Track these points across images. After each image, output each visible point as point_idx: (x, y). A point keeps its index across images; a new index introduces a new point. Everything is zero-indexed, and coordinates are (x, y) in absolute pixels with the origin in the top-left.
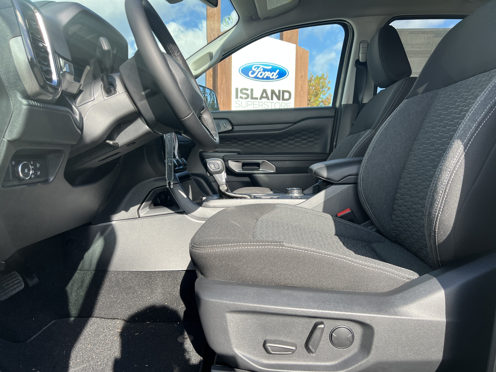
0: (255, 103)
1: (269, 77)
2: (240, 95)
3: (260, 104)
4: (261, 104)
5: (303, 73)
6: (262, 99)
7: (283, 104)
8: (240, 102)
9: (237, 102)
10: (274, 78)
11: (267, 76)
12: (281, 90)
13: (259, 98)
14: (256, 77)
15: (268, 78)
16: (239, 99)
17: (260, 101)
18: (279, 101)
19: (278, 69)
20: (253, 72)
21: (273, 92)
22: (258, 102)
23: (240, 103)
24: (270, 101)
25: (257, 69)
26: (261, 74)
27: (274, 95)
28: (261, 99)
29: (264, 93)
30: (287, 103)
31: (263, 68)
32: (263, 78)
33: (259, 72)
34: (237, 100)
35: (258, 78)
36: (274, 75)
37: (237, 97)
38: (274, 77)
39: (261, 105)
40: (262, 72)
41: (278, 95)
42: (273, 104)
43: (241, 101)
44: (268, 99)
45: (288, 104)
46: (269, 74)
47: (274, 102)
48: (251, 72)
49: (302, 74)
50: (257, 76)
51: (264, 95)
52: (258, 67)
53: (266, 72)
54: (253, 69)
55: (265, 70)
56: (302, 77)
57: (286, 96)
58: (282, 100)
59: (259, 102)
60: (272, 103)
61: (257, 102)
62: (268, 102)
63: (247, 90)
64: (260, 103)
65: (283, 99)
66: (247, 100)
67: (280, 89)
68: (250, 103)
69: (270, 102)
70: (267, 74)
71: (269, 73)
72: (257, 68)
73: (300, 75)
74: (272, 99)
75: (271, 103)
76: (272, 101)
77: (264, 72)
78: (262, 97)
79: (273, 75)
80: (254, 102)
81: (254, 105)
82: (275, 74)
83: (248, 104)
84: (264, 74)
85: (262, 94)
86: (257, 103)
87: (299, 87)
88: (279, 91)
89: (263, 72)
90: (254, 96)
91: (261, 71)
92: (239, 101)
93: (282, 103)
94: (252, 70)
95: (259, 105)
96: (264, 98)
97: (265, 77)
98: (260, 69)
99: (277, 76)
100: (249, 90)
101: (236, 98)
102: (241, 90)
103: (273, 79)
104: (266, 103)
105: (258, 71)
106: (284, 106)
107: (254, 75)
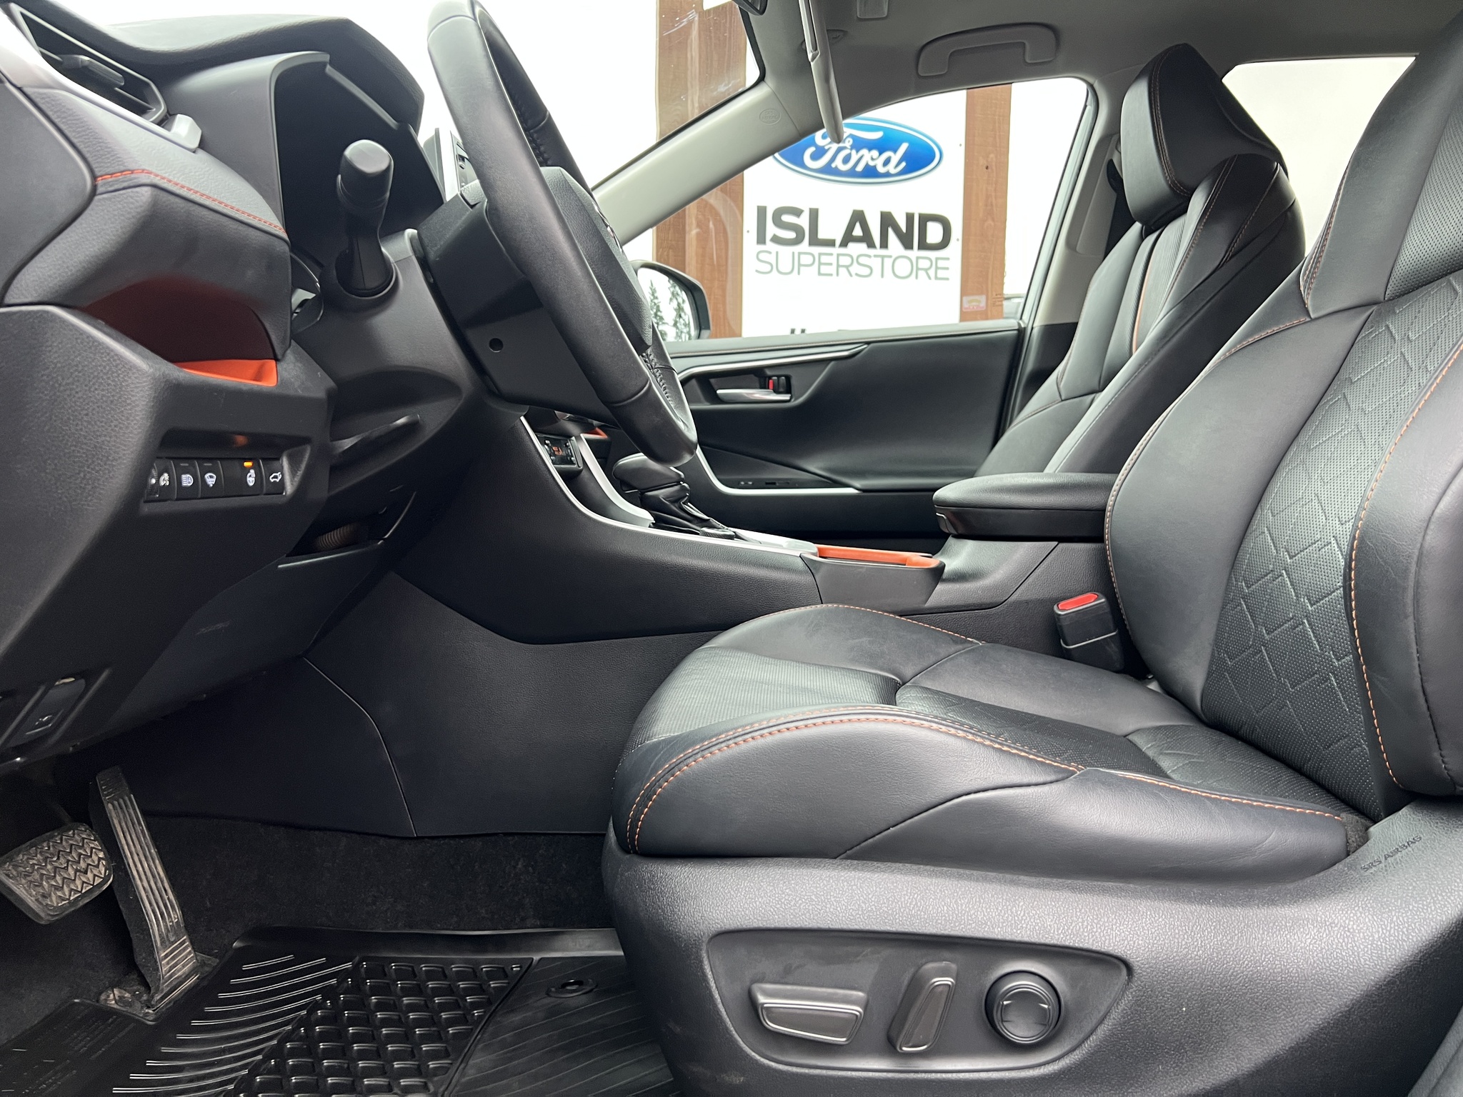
1: (875, 167)
2: (771, 230)
4: (845, 261)
5: (992, 155)
6: (851, 245)
7: (924, 264)
8: (774, 255)
9: (762, 256)
10: (893, 171)
11: (867, 165)
12: (917, 210)
13: (838, 243)
14: (828, 170)
15: (870, 172)
16: (770, 246)
17: (843, 250)
18: (908, 253)
19: (906, 141)
20: (819, 152)
21: (887, 220)
22: (835, 256)
23: (772, 259)
24: (879, 251)
26: (846, 160)
27: (891, 235)
28: (844, 244)
29: (858, 225)
30: (937, 259)
31: (851, 136)
32: (852, 173)
34: (762, 247)
35: (836, 172)
36: (892, 160)
37: (761, 239)
38: (891, 168)
39: (847, 267)
40: (851, 149)
41: (904, 230)
43: (777, 253)
44: (871, 245)
45: (941, 264)
46: (872, 159)
47: (890, 257)
48: (812, 149)
49: (988, 157)
50: (833, 165)
51: (858, 231)
53: (864, 152)
55: (859, 144)
56: (989, 170)
57: (934, 233)
58: (920, 248)
59: (838, 255)
60: (883, 257)
61: (831, 254)
62: (870, 256)
63: (797, 212)
64: (841, 258)
65: (924, 245)
66: (797, 249)
67: (910, 211)
68: (806, 259)
69: (875, 256)
70: (869, 157)
71: (875, 153)
73: (982, 162)
74: (884, 244)
75: (880, 259)
76: (883, 252)
78: (848, 239)
79: (887, 162)
80: (823, 257)
81: (822, 267)
82: (895, 158)
83: (802, 262)
85: (850, 228)
86: (833, 260)
87: (980, 204)
88: (910, 218)
90: (822, 235)
91: (844, 148)
92: (770, 253)
93: (918, 258)
94: (817, 147)
95: (838, 266)
96: (857, 240)
97: (860, 168)
99: (904, 164)
100: (802, 215)
101: (758, 243)
102: (779, 212)
103: (887, 175)
105: (834, 147)
106: (926, 270)
107: (822, 162)
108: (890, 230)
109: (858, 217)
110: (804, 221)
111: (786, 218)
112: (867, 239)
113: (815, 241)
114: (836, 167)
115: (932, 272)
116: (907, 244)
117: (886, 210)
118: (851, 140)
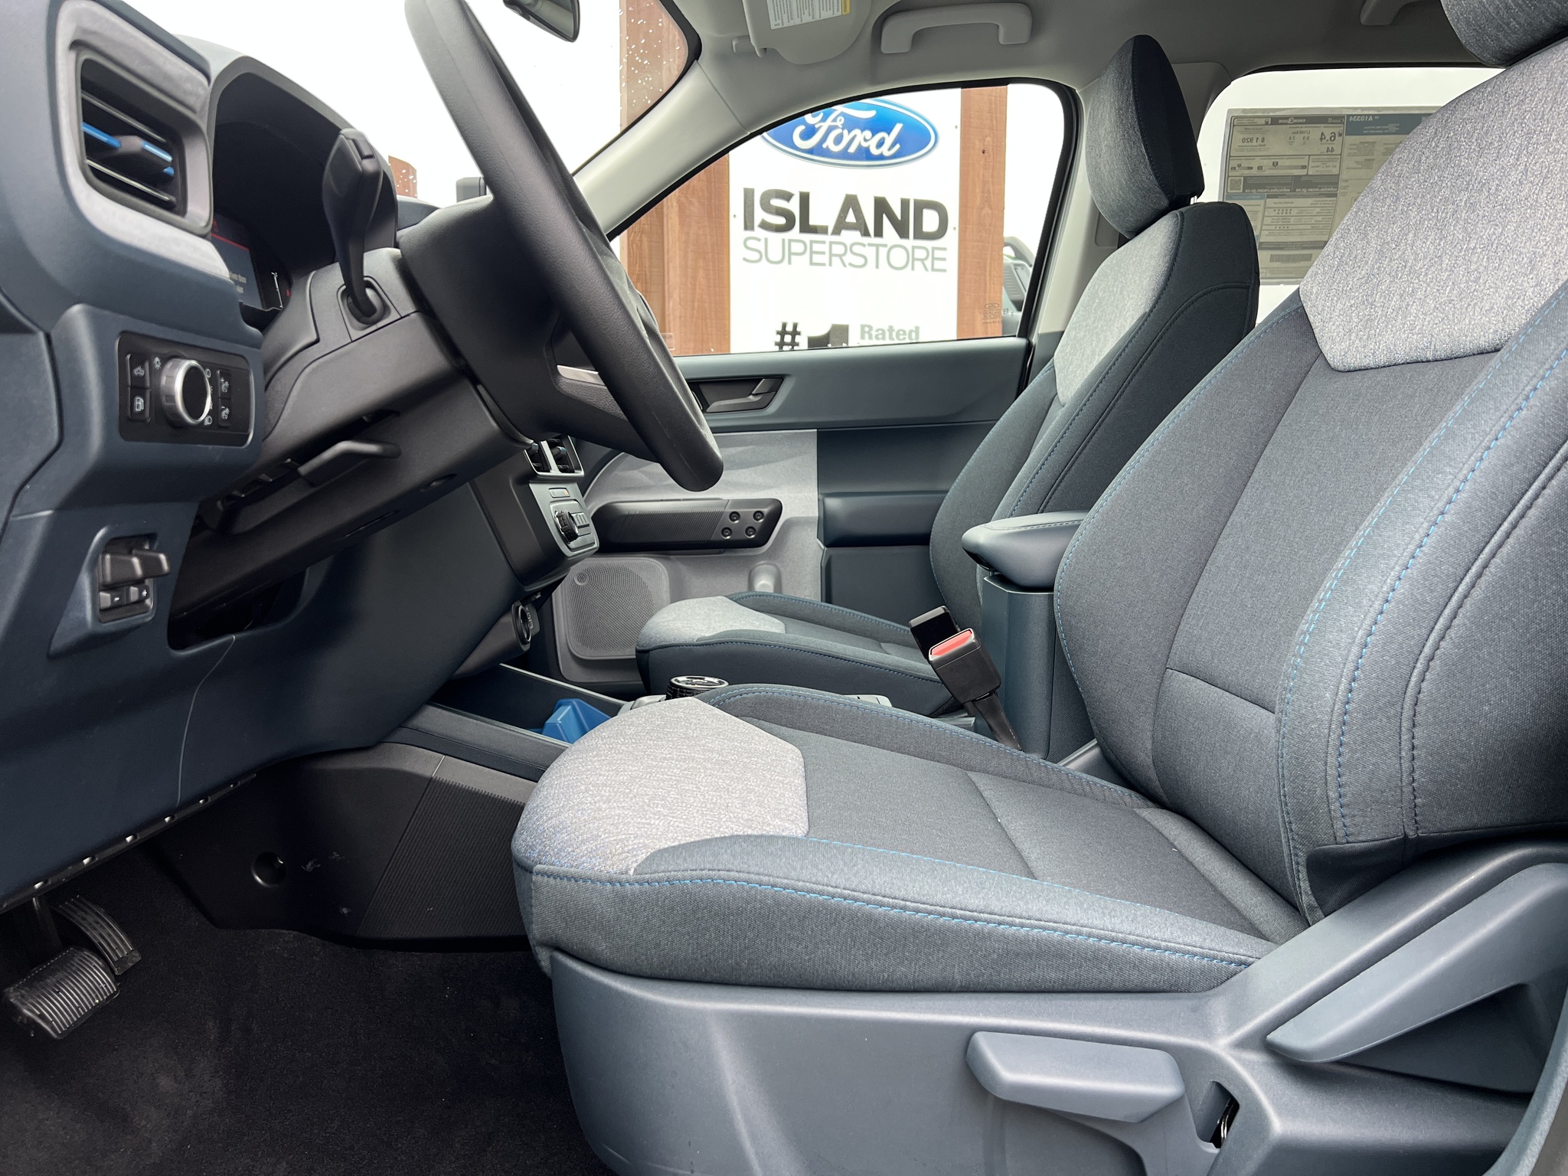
0: (816, 248)
1: (867, 150)
2: (760, 215)
3: (834, 252)
4: (838, 249)
5: (988, 139)
6: (844, 232)
8: (763, 241)
9: (751, 244)
10: (887, 153)
11: (860, 147)
12: (913, 196)
13: (830, 230)
14: (818, 151)
15: (864, 154)
16: (759, 232)
17: (835, 238)
18: (904, 242)
19: (900, 122)
20: (809, 132)
21: (881, 206)
22: (828, 244)
23: (761, 246)
25: (824, 120)
26: (838, 140)
27: (886, 220)
28: (837, 231)
29: (851, 210)
30: (934, 249)
31: (843, 114)
32: (844, 155)
33: (830, 129)
34: (749, 233)
35: (827, 153)
36: (886, 141)
37: (748, 225)
38: (885, 150)
40: (843, 129)
41: (899, 218)
42: (883, 251)
43: (766, 239)
44: (866, 233)
45: (938, 254)
46: (866, 140)
47: (885, 246)
48: (802, 130)
49: (984, 140)
50: (824, 146)
51: (851, 218)
53: (857, 132)
56: (986, 154)
57: (930, 221)
58: (915, 237)
60: (877, 246)
61: (824, 242)
62: (864, 245)
63: (787, 196)
64: (834, 246)
65: (920, 234)
66: (787, 235)
68: (797, 248)
69: (870, 245)
70: (862, 138)
71: (868, 134)
73: (978, 146)
74: (879, 233)
75: (874, 248)
76: (878, 240)
77: (849, 132)
78: (841, 226)
79: (880, 144)
80: (814, 245)
81: (814, 256)
82: (889, 139)
83: (793, 251)
84: (847, 136)
85: (844, 212)
86: (825, 248)
87: (977, 191)
88: (905, 204)
89: (846, 132)
90: (813, 221)
91: (836, 127)
92: (759, 240)
93: (914, 248)
94: (807, 125)
96: (851, 227)
97: (852, 150)
98: (835, 120)
99: (898, 146)
101: (746, 228)
102: (767, 197)
103: (881, 157)
104: (856, 249)
105: (825, 126)
106: (922, 260)
107: (812, 142)
109: (851, 202)
110: (794, 206)
111: (775, 202)
112: (860, 226)
113: (806, 228)
114: (827, 147)
115: (928, 263)
116: (902, 232)
117: (880, 195)
118: (843, 120)
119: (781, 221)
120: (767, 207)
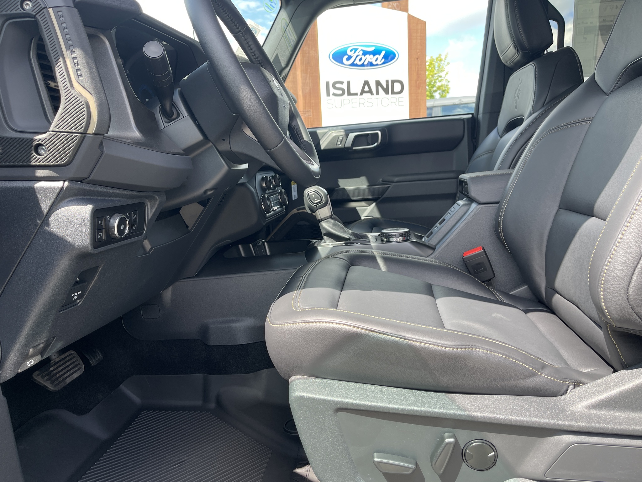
0: (354, 101)
1: (372, 62)
2: (332, 90)
4: (362, 101)
5: (419, 54)
6: (364, 94)
7: (394, 100)
9: (329, 101)
10: (379, 63)
11: (369, 62)
12: (390, 79)
13: (359, 94)
14: (353, 64)
15: (371, 64)
16: (332, 97)
17: (361, 97)
18: (387, 96)
19: (384, 50)
20: (349, 58)
21: (378, 83)
23: (333, 102)
24: (375, 96)
25: (355, 52)
26: (360, 60)
27: (380, 89)
28: (361, 94)
29: (366, 87)
30: (399, 98)
31: (362, 50)
32: (363, 65)
33: (357, 56)
34: (328, 98)
35: (357, 65)
36: (378, 59)
37: (328, 95)
38: (379, 62)
39: (363, 103)
40: (362, 55)
41: (385, 86)
42: (379, 100)
43: (335, 100)
44: (372, 94)
45: (400, 100)
46: (371, 59)
47: (380, 98)
48: (346, 57)
50: (355, 63)
51: (366, 89)
52: (356, 50)
53: (367, 56)
54: (349, 53)
55: (365, 53)
56: (418, 60)
57: (397, 87)
59: (359, 99)
60: (377, 98)
61: (356, 99)
62: (371, 99)
63: (342, 83)
65: (393, 93)
66: (343, 97)
67: (387, 79)
68: (347, 101)
69: (374, 98)
70: (370, 58)
71: (372, 56)
72: (353, 51)
73: (415, 57)
74: (377, 93)
76: (377, 96)
77: (365, 56)
78: (363, 92)
79: (376, 60)
82: (380, 57)
83: (345, 103)
84: (364, 58)
85: (364, 87)
86: (357, 101)
87: (415, 74)
88: (387, 81)
89: (363, 56)
90: (352, 92)
91: (359, 55)
92: (332, 100)
93: (391, 98)
94: (348, 55)
95: (360, 103)
96: (366, 92)
97: (366, 63)
98: (359, 52)
99: (383, 60)
100: (344, 84)
102: (334, 84)
103: (377, 65)
104: (369, 100)
105: (355, 55)
106: (395, 103)
107: (351, 61)
108: (380, 88)
109: (366, 83)
110: (345, 86)
111: (338, 85)
112: (370, 91)
113: (350, 94)
114: (356, 64)
115: (397, 103)
116: (387, 93)
117: (377, 79)
118: (361, 52)
119: (340, 92)
120: (334, 87)
